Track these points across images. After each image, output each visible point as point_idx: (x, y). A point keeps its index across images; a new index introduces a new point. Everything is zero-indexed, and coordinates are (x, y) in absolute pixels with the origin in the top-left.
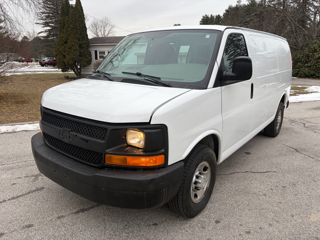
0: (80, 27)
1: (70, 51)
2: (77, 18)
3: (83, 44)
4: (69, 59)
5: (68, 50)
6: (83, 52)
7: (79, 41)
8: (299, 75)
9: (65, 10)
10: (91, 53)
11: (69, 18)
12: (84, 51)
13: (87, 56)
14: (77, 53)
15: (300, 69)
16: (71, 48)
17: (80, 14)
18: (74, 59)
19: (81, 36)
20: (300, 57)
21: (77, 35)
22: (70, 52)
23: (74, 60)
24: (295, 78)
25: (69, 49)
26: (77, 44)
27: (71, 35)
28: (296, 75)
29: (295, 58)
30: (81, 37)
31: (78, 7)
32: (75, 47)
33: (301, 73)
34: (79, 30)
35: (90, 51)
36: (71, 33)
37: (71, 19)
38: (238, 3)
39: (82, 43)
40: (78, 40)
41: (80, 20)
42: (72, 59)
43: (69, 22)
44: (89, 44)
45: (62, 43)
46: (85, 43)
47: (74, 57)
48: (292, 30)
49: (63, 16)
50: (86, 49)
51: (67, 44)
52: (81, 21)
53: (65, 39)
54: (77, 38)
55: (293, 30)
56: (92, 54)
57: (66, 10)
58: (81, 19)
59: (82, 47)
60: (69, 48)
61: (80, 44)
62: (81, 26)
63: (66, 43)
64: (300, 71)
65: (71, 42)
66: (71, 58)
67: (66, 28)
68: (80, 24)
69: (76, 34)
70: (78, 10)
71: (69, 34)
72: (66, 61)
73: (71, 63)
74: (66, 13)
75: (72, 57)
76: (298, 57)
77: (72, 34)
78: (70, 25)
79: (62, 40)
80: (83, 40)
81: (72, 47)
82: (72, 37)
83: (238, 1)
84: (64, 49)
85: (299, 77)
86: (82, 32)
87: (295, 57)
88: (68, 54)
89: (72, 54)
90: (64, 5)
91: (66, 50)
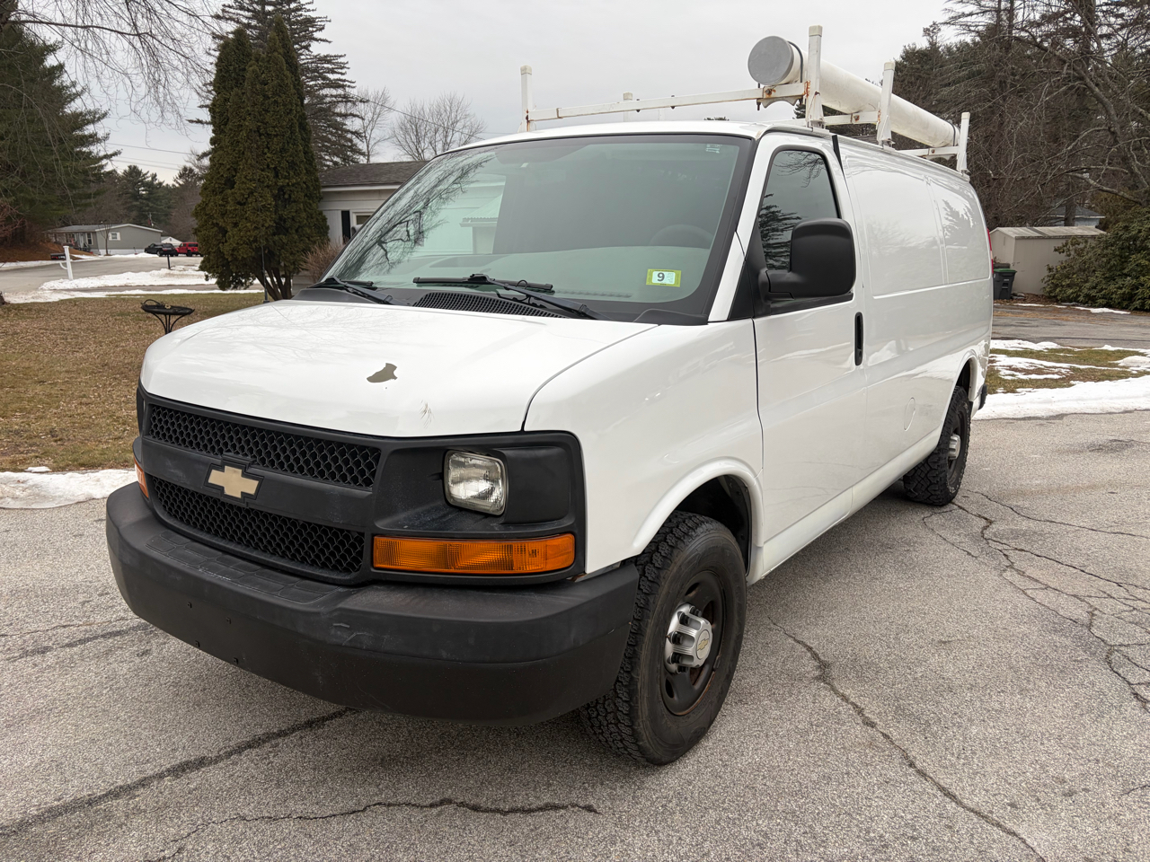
0: (282, 127)
1: (243, 213)
2: (270, 94)
3: (292, 188)
4: (238, 243)
5: (235, 210)
6: (293, 219)
7: (276, 176)
8: (1137, 303)
9: (232, 68)
10: (325, 219)
11: (243, 93)
12: (294, 214)
13: (309, 231)
14: (266, 221)
15: (1142, 278)
16: (245, 204)
17: (282, 80)
18: (255, 241)
19: (283, 157)
20: (1140, 231)
21: (269, 155)
22: (242, 215)
23: (254, 247)
24: (1122, 312)
25: (238, 207)
26: (268, 186)
27: (248, 154)
28: (1125, 303)
29: (1124, 237)
30: (284, 164)
31: (276, 54)
32: (261, 197)
33: (1143, 293)
34: (276, 136)
35: (321, 213)
36: (248, 148)
37: (249, 100)
38: (929, 34)
39: (288, 183)
40: (271, 175)
41: (279, 100)
42: (249, 243)
43: (244, 108)
44: (317, 187)
45: (217, 186)
46: (298, 183)
47: (254, 234)
48: (1110, 128)
49: (224, 88)
50: (302, 206)
51: (233, 188)
52: (284, 105)
53: (228, 169)
54: (268, 166)
55: (1112, 129)
56: (328, 224)
57: (235, 69)
58: (284, 96)
59: (290, 196)
60: (239, 203)
61: (281, 189)
62: (285, 123)
63: (230, 183)
64: (1143, 285)
65: (245, 180)
66: (244, 238)
67: (231, 129)
68: (281, 116)
69: (266, 150)
70: (277, 64)
71: (239, 151)
72: (226, 249)
73: (245, 256)
74: (235, 78)
75: (249, 233)
76: (1134, 233)
77: (251, 152)
78: (245, 120)
79: (219, 173)
80: (292, 173)
81: (250, 200)
82: (249, 161)
83: (928, 30)
84: (222, 205)
85: (1136, 309)
86: (288, 142)
87: (1120, 233)
88: (236, 225)
89: (249, 224)
90: (228, 50)
91: (228, 208)
